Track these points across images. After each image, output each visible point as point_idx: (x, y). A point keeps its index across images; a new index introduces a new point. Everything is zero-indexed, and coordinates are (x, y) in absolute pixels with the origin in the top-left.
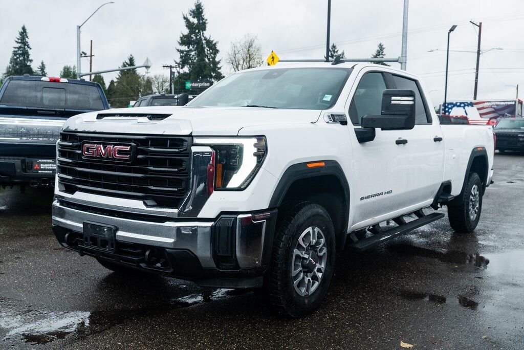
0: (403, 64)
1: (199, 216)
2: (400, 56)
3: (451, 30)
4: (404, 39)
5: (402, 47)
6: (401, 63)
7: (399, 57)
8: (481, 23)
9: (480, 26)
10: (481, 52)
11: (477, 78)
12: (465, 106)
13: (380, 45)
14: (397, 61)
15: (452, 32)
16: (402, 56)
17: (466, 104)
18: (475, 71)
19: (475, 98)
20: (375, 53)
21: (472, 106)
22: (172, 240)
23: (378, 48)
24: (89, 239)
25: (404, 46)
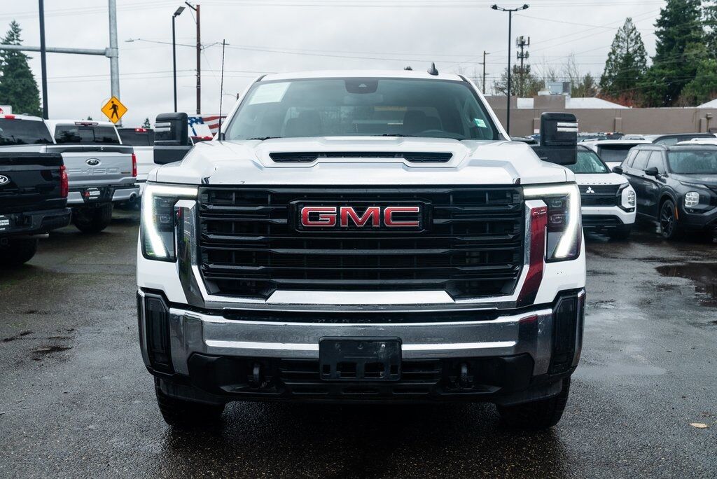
0: (114, 59)
1: (536, 302)
2: (109, 46)
3: (177, 13)
4: (113, 21)
5: (110, 34)
6: (111, 58)
7: (107, 48)
8: (198, 6)
9: (198, 10)
10: (201, 47)
11: (199, 83)
12: (192, 122)
13: (14, 23)
14: (103, 54)
15: (177, 16)
16: (111, 47)
17: (194, 120)
18: (196, 73)
19: (199, 112)
20: (4, 35)
21: (203, 123)
22: (512, 344)
23: (10, 29)
24: (333, 368)
25: (112, 32)
